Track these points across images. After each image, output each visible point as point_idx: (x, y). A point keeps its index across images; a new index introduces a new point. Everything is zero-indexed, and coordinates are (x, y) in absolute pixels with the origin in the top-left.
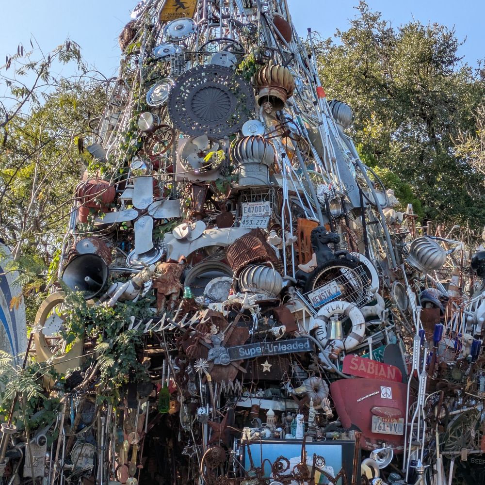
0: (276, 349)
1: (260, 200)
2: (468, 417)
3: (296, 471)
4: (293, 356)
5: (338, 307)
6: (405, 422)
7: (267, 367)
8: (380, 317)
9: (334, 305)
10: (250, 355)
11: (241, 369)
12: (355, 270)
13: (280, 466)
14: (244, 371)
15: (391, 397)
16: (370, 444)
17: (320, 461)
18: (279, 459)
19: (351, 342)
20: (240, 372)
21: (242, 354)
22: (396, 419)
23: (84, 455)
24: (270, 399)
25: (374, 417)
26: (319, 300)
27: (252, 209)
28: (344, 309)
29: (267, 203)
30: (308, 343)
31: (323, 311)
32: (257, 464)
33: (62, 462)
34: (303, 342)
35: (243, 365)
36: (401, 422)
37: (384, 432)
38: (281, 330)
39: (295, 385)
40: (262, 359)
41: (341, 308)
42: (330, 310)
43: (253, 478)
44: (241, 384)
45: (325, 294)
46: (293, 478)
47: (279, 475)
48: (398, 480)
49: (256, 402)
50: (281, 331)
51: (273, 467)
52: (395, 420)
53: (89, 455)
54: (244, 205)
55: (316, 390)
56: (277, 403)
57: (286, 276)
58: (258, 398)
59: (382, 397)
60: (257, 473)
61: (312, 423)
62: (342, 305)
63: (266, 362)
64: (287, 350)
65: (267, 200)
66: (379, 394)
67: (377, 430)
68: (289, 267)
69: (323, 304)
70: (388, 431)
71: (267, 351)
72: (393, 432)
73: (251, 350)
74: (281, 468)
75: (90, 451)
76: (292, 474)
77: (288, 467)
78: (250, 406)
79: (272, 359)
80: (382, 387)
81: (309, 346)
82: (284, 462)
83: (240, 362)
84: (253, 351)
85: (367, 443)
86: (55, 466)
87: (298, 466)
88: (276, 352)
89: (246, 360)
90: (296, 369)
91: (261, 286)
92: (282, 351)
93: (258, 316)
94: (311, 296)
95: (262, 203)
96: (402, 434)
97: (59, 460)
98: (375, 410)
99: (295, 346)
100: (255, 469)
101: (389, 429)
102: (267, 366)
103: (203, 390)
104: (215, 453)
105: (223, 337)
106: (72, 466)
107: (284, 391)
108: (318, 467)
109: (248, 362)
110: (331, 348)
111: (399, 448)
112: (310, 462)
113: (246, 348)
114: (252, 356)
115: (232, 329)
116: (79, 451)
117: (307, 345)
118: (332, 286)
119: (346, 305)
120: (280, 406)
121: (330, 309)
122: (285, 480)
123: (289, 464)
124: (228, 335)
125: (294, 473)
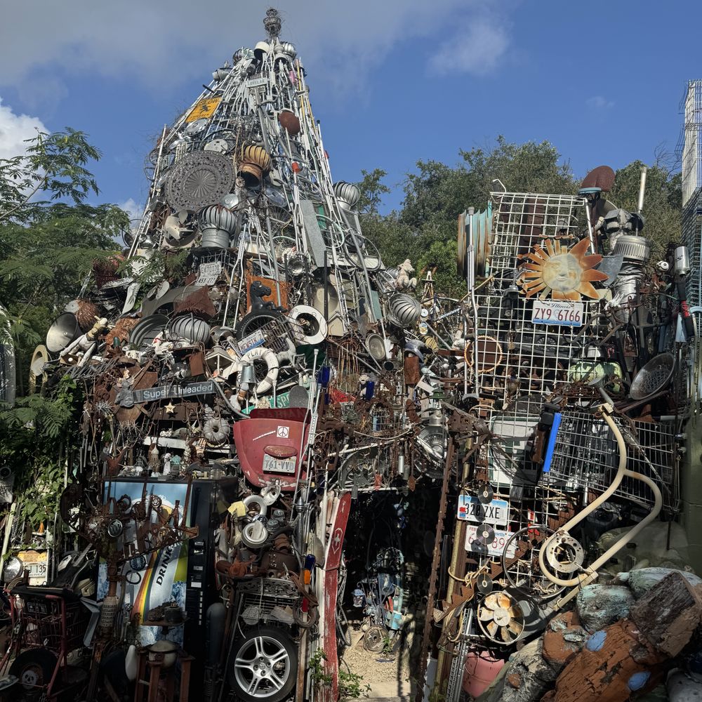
0: (183, 392)
1: (214, 261)
3: (134, 510)
4: (196, 398)
5: (256, 353)
8: (291, 361)
9: (254, 351)
10: (155, 398)
13: (122, 505)
14: (147, 413)
15: (287, 437)
16: (263, 481)
17: (156, 501)
19: (264, 385)
20: (142, 414)
21: (147, 396)
24: (176, 438)
25: (266, 455)
26: (246, 347)
27: (207, 269)
28: (262, 354)
29: (219, 263)
30: (211, 386)
31: (244, 357)
34: (207, 385)
35: (146, 407)
36: (293, 460)
37: (276, 470)
40: (166, 402)
41: (259, 353)
42: (250, 356)
45: (251, 341)
54: (201, 266)
57: (224, 327)
59: (278, 436)
62: (260, 351)
63: (170, 404)
64: (191, 393)
65: (219, 259)
66: (276, 433)
67: (268, 467)
69: (248, 350)
70: (280, 469)
71: (173, 394)
72: (284, 471)
73: (157, 392)
79: (176, 401)
80: (279, 427)
81: (212, 389)
83: (144, 404)
84: (158, 394)
85: (260, 480)
87: (136, 505)
88: (181, 395)
89: (150, 403)
92: (187, 394)
94: (240, 343)
95: (215, 263)
96: (293, 471)
98: (268, 448)
99: (199, 389)
101: (281, 467)
102: (170, 408)
105: (133, 381)
108: (154, 507)
109: (153, 404)
111: (292, 485)
113: (152, 391)
114: (157, 399)
115: (143, 373)
117: (210, 388)
118: (257, 335)
119: (264, 350)
122: (124, 518)
124: (138, 379)
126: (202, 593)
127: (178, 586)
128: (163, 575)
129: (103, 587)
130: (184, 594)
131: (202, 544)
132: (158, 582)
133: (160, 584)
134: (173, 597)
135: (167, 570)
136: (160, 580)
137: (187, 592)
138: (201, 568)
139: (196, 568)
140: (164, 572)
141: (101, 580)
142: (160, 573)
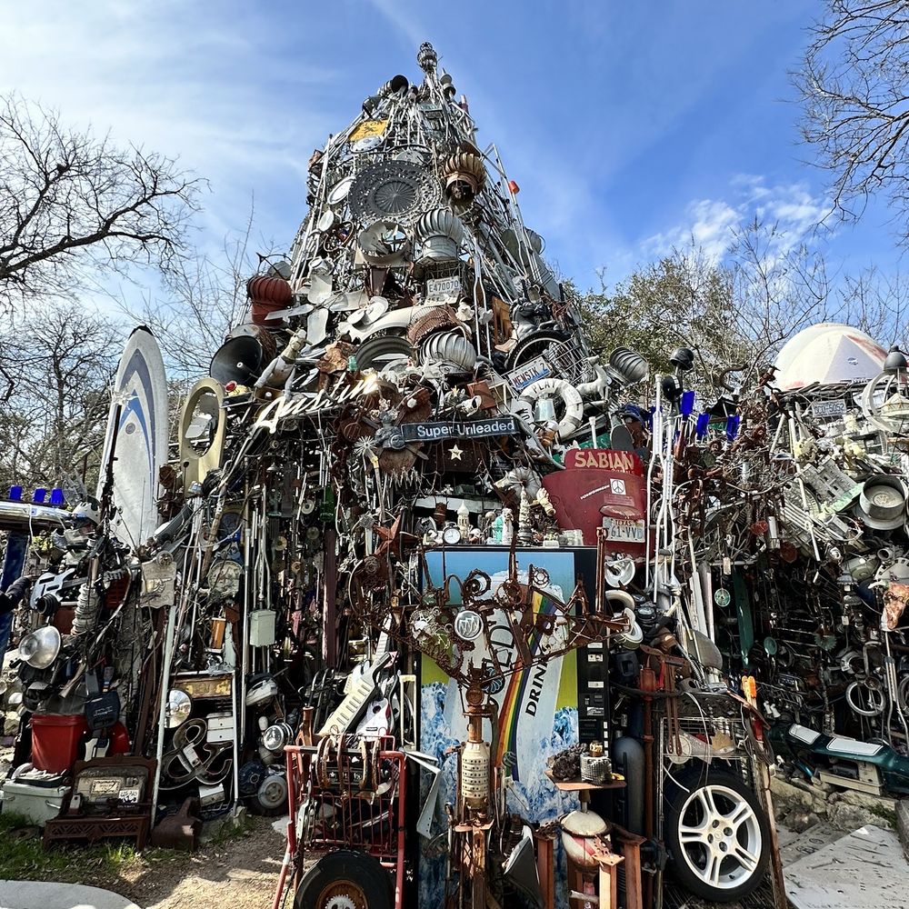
0: (469, 430)
1: (448, 276)
2: (725, 517)
3: (502, 593)
4: (493, 441)
5: (547, 386)
6: (646, 525)
7: (457, 454)
8: (601, 394)
9: (542, 383)
10: (433, 437)
11: (421, 455)
12: (566, 344)
13: (474, 585)
14: (425, 457)
15: (624, 493)
17: (541, 577)
18: (472, 575)
19: (566, 427)
20: (419, 459)
21: (421, 434)
22: (635, 521)
23: (227, 576)
24: (461, 497)
25: (604, 518)
27: (438, 286)
28: (555, 387)
29: (456, 278)
30: (512, 423)
31: (527, 392)
32: (438, 584)
33: (196, 585)
34: (506, 422)
35: (422, 450)
36: (641, 525)
37: (619, 539)
38: (474, 401)
39: (496, 476)
40: (449, 443)
41: (551, 386)
42: (538, 390)
43: (431, 606)
44: (419, 474)
45: (529, 373)
46: (497, 606)
47: (472, 601)
48: (643, 603)
49: (442, 500)
50: (474, 404)
51: (463, 588)
52: (632, 523)
53: (234, 575)
54: (429, 282)
55: (525, 484)
56: (472, 503)
57: (480, 356)
58: (444, 496)
59: (613, 492)
60: (436, 598)
61: (525, 522)
62: (552, 383)
63: (456, 446)
64: (484, 433)
65: (457, 274)
66: (610, 489)
67: (610, 536)
68: (484, 347)
69: (526, 383)
70: (624, 538)
71: (456, 433)
72: (631, 539)
73: (434, 430)
74: (476, 588)
75: (235, 570)
76: (495, 599)
77: (488, 587)
78: (433, 506)
79: (463, 444)
80: (612, 480)
81: (513, 428)
82: (482, 580)
83: (419, 445)
84: (437, 431)
86: (187, 592)
87: (505, 585)
88: (469, 435)
89: (427, 443)
90: (495, 459)
91: (448, 355)
92: (477, 434)
93: (443, 389)
94: (511, 376)
95: (450, 278)
96: (642, 541)
97: (192, 584)
98: (606, 510)
99: (495, 427)
100: (434, 591)
101: (625, 534)
102: (456, 452)
103: (370, 486)
104: (371, 567)
105: (396, 414)
106: (208, 591)
107: (480, 488)
108: (537, 586)
109: (432, 446)
110: (541, 432)
111: (639, 560)
112: (523, 578)
113: (428, 427)
114: (436, 439)
116: (217, 572)
117: (510, 427)
119: (557, 381)
120: (476, 506)
121: (538, 387)
122: (483, 607)
123: (489, 583)
125: (498, 598)
126: (605, 725)
127: (564, 715)
128: (537, 700)
129: (430, 725)
130: (577, 729)
131: (600, 645)
132: (528, 711)
133: (533, 714)
134: (557, 734)
135: (542, 690)
136: (531, 708)
137: (581, 725)
138: (601, 685)
139: (592, 685)
140: (539, 694)
141: (426, 714)
142: (531, 697)
